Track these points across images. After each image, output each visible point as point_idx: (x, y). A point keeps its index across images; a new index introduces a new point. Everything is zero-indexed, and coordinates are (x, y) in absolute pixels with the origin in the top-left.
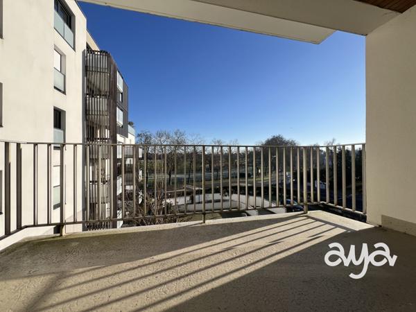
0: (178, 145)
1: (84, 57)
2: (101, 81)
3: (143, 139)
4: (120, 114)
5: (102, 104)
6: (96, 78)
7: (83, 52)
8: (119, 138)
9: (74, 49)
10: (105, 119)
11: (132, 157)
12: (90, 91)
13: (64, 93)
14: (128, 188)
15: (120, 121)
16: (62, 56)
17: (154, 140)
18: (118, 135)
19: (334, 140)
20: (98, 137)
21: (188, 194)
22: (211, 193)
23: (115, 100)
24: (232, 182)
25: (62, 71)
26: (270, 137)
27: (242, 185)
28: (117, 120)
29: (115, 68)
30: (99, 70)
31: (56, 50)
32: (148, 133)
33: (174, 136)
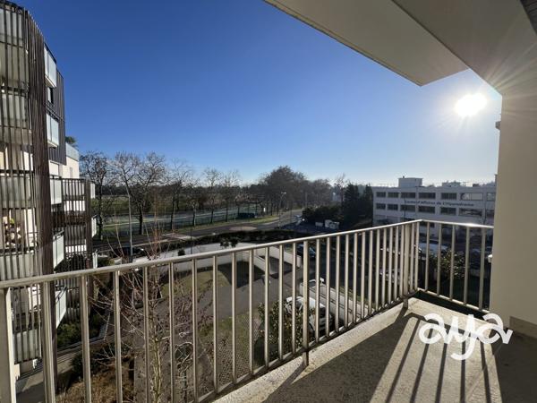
0: (154, 174)
3: (92, 165)
4: (52, 127)
10: (23, 135)
15: (53, 139)
17: (111, 164)
19: (344, 175)
26: (276, 168)
28: (49, 137)
30: (15, 43)
32: (101, 156)
33: (147, 162)
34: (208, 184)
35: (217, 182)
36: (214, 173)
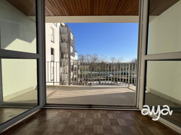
0: (95, 59)
1: (60, 29)
2: (65, 37)
3: (81, 57)
4: (71, 48)
5: (65, 45)
6: (63, 36)
7: (60, 27)
8: (71, 57)
9: (57, 26)
10: (66, 51)
11: (76, 64)
12: (62, 41)
13: (54, 42)
14: (75, 76)
15: (72, 51)
16: (53, 29)
17: (85, 58)
18: (71, 56)
20: (64, 57)
21: (98, 80)
22: (108, 80)
23: (70, 43)
24: (118, 77)
25: (53, 35)
27: (119, 78)
29: (70, 31)
30: (64, 33)
31: (51, 28)
32: (83, 55)
33: (93, 56)
34: (111, 62)
35: (114, 62)
36: (114, 59)
